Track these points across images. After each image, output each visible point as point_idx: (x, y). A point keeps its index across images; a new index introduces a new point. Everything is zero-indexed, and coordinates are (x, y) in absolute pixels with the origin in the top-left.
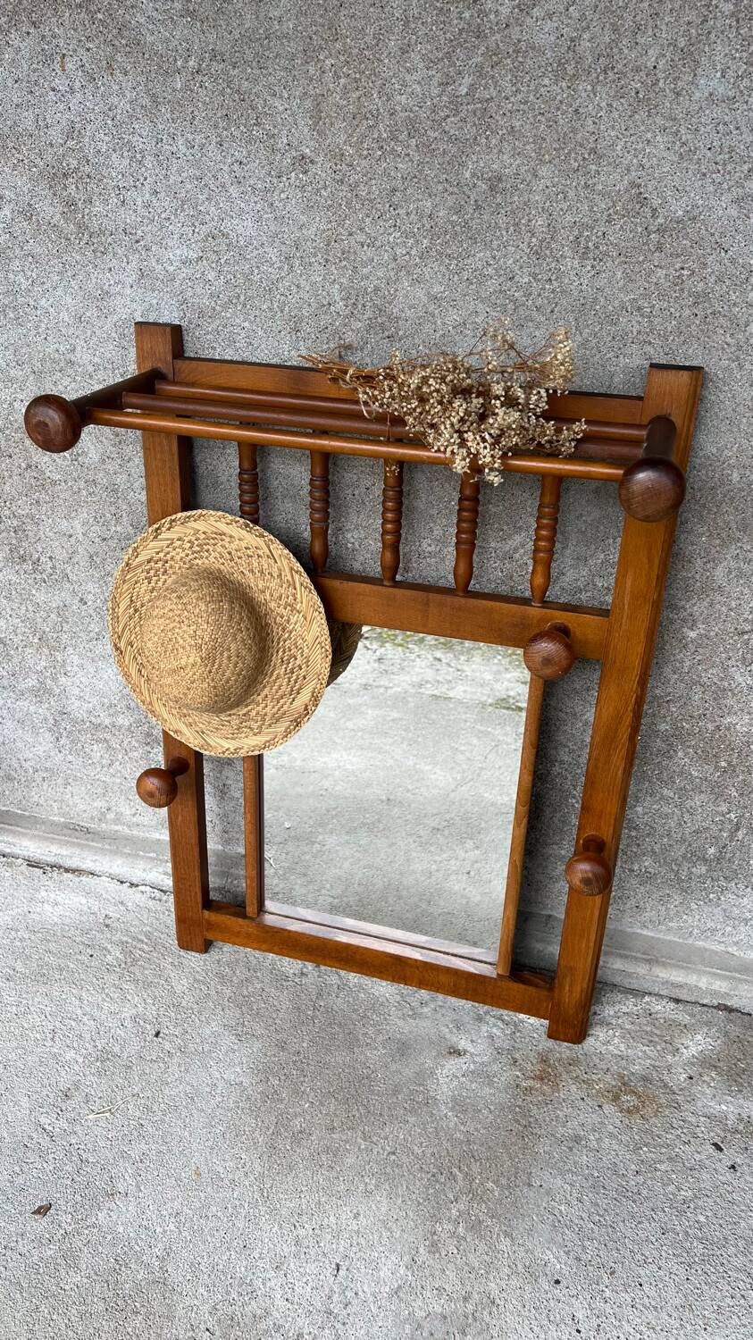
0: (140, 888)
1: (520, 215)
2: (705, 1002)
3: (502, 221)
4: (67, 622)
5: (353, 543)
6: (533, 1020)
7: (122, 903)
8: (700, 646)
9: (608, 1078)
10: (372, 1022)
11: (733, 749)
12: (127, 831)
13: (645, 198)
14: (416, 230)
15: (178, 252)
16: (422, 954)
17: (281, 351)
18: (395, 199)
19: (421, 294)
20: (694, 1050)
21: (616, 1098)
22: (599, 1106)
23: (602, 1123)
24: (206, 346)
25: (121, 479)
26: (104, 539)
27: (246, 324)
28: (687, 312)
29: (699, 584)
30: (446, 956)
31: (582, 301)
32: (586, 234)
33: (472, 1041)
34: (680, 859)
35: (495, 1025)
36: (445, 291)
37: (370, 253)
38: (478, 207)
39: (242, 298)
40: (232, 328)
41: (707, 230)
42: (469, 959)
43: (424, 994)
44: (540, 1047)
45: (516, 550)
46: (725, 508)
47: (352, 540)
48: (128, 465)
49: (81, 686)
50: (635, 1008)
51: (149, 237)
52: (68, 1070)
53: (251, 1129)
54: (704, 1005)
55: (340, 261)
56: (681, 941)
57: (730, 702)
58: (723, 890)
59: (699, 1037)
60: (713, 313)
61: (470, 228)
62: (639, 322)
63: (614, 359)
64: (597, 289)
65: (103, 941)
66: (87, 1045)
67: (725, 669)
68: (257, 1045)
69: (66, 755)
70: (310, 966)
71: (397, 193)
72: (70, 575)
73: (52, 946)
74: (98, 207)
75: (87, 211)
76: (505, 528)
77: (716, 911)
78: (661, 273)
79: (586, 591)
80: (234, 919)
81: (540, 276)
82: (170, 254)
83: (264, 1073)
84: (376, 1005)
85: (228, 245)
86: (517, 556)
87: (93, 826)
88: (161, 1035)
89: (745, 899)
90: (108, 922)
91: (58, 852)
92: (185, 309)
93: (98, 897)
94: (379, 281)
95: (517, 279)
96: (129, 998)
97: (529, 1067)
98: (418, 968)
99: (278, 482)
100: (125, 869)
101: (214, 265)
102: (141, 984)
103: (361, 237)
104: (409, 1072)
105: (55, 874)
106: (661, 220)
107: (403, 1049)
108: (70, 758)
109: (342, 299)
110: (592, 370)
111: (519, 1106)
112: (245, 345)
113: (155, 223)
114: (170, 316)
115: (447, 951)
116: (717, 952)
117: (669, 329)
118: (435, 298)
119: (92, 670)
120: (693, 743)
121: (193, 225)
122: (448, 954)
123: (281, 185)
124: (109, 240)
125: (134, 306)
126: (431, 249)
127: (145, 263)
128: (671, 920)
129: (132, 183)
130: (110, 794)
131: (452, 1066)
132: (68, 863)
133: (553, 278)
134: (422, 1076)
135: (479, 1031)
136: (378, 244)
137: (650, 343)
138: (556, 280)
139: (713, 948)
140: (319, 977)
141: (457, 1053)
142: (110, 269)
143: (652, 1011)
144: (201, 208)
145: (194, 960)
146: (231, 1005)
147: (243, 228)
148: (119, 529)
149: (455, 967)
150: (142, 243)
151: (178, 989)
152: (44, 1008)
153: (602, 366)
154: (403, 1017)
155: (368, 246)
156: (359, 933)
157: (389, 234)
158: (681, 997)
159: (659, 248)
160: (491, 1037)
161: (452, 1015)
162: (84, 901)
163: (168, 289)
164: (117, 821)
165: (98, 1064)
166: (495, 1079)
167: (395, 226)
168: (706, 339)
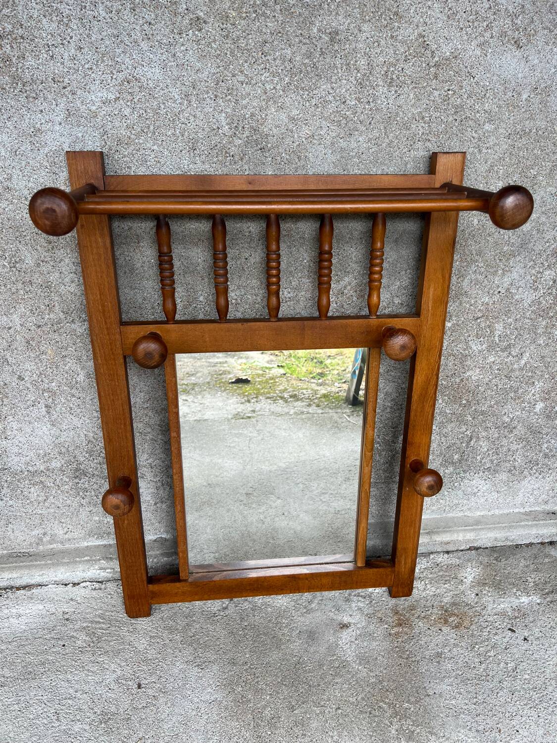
0: (82, 585)
1: (350, 58)
2: (462, 548)
3: (338, 62)
4: (7, 397)
5: (236, 300)
6: (378, 590)
7: (72, 599)
8: (453, 331)
9: (435, 611)
10: (284, 625)
11: (470, 392)
12: (60, 546)
13: (428, 45)
14: (280, 71)
15: (100, 94)
16: (307, 569)
17: (182, 165)
18: (265, 49)
19: (283, 117)
20: (470, 578)
21: (446, 622)
22: (440, 630)
23: (446, 640)
24: (123, 166)
25: (54, 277)
26: (39, 326)
27: (155, 147)
28: (451, 119)
29: (454, 292)
30: (322, 566)
31: (389, 115)
32: (392, 69)
33: (351, 616)
34: (439, 466)
35: (359, 601)
36: (300, 114)
37: (248, 88)
38: (322, 53)
39: (152, 128)
40: (144, 151)
41: (463, 65)
42: (336, 563)
43: (307, 596)
44: (390, 605)
45: (345, 287)
46: (470, 242)
47: (235, 297)
48: (60, 265)
49: (20, 444)
50: (429, 564)
51: (74, 84)
52: (81, 739)
53: (237, 730)
54: (462, 550)
55: (226, 96)
56: (439, 516)
57: (468, 363)
58: (462, 478)
59: (469, 570)
60: (466, 118)
61: (317, 68)
62: (423, 127)
63: (407, 153)
64: (398, 106)
65: (68, 632)
66: (88, 714)
67: (467, 343)
68: (215, 668)
69: (7, 501)
70: (226, 602)
71: (267, 44)
72: (10, 359)
73: (28, 649)
74: (30, 62)
75: (20, 65)
76: (339, 273)
77: (458, 493)
78: (436, 93)
79: (388, 308)
80: (172, 584)
81: (362, 100)
82: (93, 97)
83: (229, 685)
84: (281, 613)
85: (140, 87)
86: (346, 291)
87: (32, 550)
88: (143, 686)
89: (474, 481)
90: (66, 616)
91: (10, 576)
92: (106, 138)
93: (52, 601)
94: (254, 110)
95: (348, 102)
96: (107, 667)
97: (390, 620)
98: (307, 579)
99: (180, 262)
100: (68, 574)
101: (129, 103)
102: (111, 654)
103: (241, 78)
104: (323, 649)
105: (10, 594)
106: (437, 59)
107: (312, 636)
108: (11, 502)
109: (227, 124)
110: (394, 161)
111: (397, 647)
112: (155, 163)
113: (80, 72)
114: (92, 144)
115: (321, 562)
116: (460, 517)
117: (441, 130)
118: (292, 119)
119: (29, 430)
120: (448, 392)
121: (112, 72)
122: (322, 564)
123: (182, 40)
124: (40, 87)
125: (63, 139)
126: (291, 84)
127: (72, 105)
128: (433, 505)
129: (60, 42)
130: (46, 522)
131: (346, 636)
132: (18, 583)
133: (371, 100)
134: (332, 649)
135: (350, 607)
136: (253, 82)
137: (429, 140)
138: (373, 102)
139: (457, 515)
140: (236, 606)
141: (344, 626)
142: (42, 111)
143: (438, 562)
144: (118, 59)
145: (143, 623)
146: (185, 646)
147: (152, 74)
148: (52, 316)
149: (331, 571)
150: (69, 88)
151: (141, 648)
152: (41, 697)
153: (401, 158)
154: (302, 615)
155: (247, 84)
156: (261, 568)
157: (262, 75)
158: (450, 549)
159: (436, 77)
160: (360, 609)
161: (330, 604)
162: (41, 607)
163: (91, 125)
164: (53, 541)
165: (103, 725)
166: (375, 635)
167: (266, 68)
168: (462, 135)
